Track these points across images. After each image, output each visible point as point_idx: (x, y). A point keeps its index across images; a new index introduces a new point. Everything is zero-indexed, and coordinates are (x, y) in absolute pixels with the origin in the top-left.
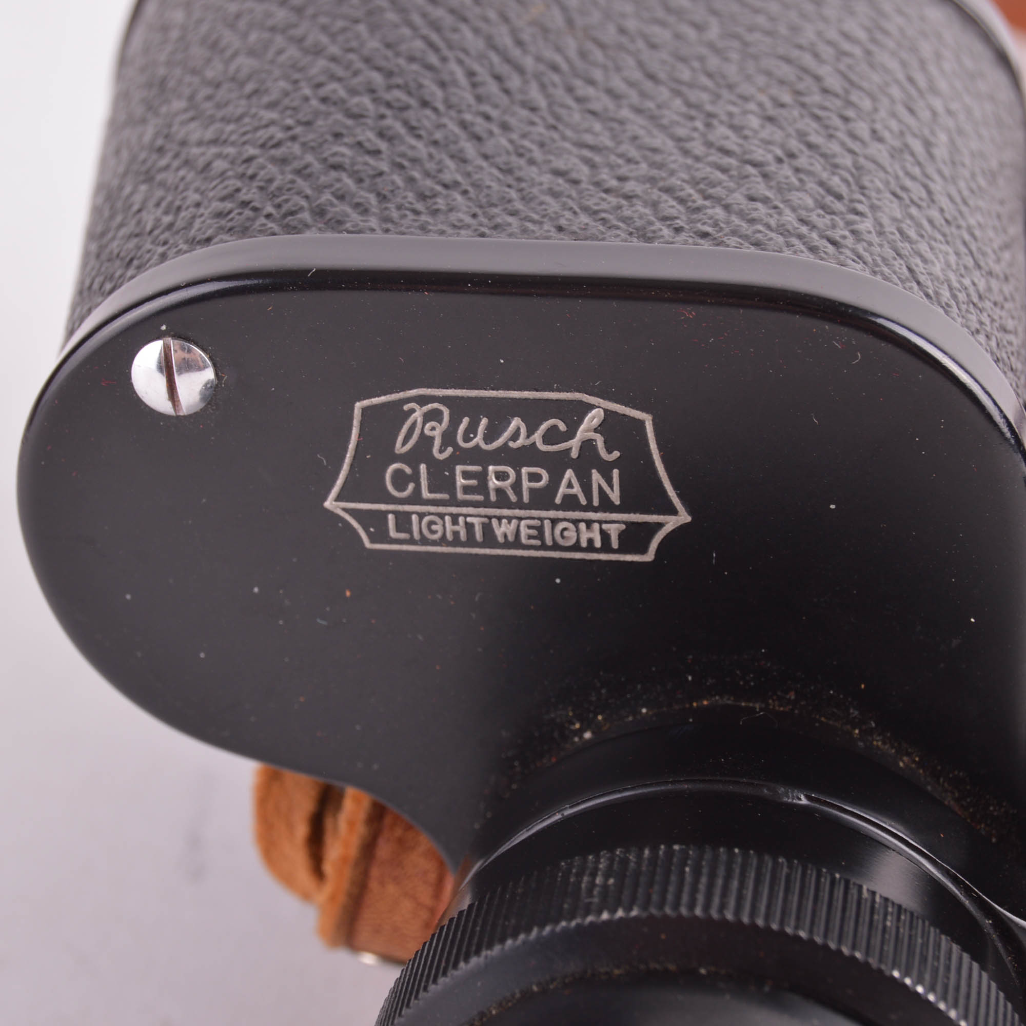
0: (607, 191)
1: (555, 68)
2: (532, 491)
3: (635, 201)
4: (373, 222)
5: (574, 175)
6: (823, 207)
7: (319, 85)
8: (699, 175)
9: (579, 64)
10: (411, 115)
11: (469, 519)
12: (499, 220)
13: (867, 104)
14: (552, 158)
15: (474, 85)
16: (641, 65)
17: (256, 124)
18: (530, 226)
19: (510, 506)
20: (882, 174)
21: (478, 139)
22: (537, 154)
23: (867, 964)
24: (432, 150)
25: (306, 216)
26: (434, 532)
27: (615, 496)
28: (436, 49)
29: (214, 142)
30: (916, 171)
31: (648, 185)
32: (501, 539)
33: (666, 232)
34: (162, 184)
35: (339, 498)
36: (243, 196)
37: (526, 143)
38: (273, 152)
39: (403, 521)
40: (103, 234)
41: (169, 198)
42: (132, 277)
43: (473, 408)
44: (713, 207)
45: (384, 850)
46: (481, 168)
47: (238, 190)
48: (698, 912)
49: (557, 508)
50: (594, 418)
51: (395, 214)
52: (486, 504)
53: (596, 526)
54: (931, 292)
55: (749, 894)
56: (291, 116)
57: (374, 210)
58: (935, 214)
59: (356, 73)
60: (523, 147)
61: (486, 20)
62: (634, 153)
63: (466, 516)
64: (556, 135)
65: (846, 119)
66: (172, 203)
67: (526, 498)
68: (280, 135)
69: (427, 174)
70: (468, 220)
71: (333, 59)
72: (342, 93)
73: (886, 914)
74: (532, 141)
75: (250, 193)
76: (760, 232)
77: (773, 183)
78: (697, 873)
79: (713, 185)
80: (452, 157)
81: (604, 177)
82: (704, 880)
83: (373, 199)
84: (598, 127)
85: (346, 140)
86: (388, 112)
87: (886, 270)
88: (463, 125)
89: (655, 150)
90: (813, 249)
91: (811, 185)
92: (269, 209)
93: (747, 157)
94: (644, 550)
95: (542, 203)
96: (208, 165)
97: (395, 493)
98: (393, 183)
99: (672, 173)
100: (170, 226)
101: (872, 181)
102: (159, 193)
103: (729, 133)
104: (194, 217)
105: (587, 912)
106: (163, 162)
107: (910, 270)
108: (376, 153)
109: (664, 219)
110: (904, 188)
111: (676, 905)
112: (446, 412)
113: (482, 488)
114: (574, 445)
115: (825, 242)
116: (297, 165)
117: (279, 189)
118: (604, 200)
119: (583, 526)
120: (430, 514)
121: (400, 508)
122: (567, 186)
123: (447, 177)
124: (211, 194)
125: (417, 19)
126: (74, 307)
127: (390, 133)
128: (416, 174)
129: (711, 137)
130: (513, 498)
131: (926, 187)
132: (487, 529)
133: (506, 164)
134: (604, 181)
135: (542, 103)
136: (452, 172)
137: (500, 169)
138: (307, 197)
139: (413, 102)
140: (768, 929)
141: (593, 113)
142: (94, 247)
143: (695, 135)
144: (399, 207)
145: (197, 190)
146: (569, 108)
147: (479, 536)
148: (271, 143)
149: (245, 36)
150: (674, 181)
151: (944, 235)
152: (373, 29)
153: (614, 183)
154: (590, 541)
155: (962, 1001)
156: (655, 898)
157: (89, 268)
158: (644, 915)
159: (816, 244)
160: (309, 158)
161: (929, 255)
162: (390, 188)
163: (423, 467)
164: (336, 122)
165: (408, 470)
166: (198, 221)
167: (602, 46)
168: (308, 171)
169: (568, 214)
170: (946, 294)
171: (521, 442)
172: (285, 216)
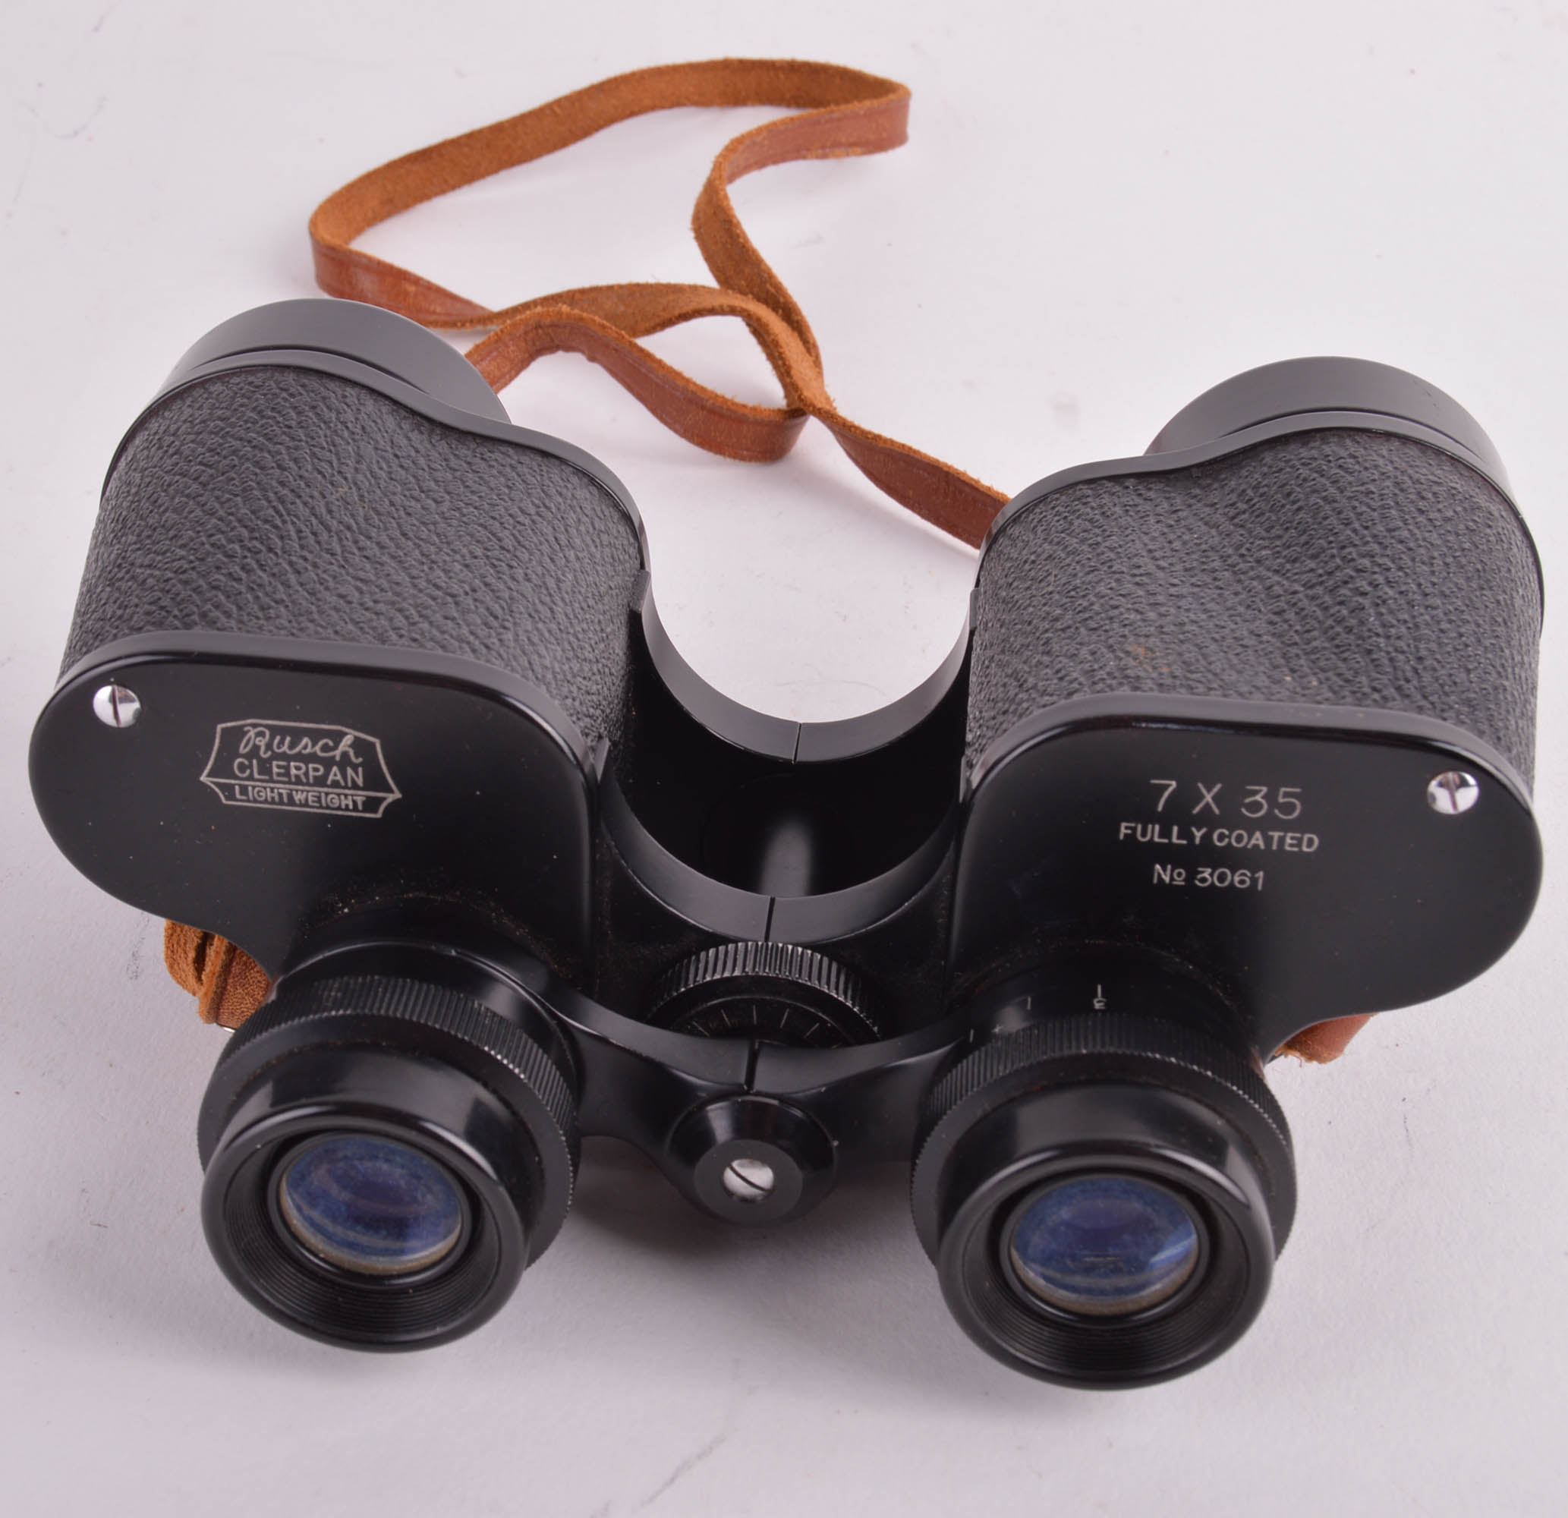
0: (367, 609)
1: (349, 528)
2: (315, 777)
3: (381, 617)
4: (233, 623)
5: (349, 598)
6: (486, 624)
7: (211, 535)
8: (419, 601)
9: (363, 525)
10: (261, 556)
11: (281, 791)
12: (303, 625)
13: (526, 556)
14: (338, 586)
15: (300, 538)
16: (399, 525)
17: (174, 557)
18: (319, 629)
19: (303, 784)
20: (525, 602)
21: (299, 572)
22: (331, 584)
23: (470, 1043)
24: (272, 580)
25: (196, 617)
26: (260, 796)
27: (360, 782)
28: (281, 516)
29: (149, 566)
30: (547, 599)
31: (389, 607)
32: (298, 802)
33: (394, 637)
34: (118, 589)
35: (209, 775)
36: (162, 603)
37: (325, 576)
38: (181, 576)
39: (244, 790)
40: (85, 613)
41: (122, 599)
42: (97, 647)
43: (283, 732)
44: (423, 623)
45: (236, 969)
46: (297, 591)
47: (160, 599)
48: (382, 1012)
49: (328, 786)
50: (348, 740)
51: (245, 618)
52: (290, 783)
53: (350, 798)
54: (540, 676)
55: (411, 1004)
56: (193, 554)
57: (234, 615)
58: (554, 626)
59: (233, 529)
60: (323, 579)
61: (312, 497)
62: (385, 585)
63: (278, 788)
64: (343, 572)
65: (511, 567)
66: (123, 602)
67: (311, 780)
68: (186, 566)
69: (267, 594)
70: (286, 624)
71: (221, 519)
72: (224, 542)
73: (486, 1016)
74: (329, 575)
75: (166, 602)
76: (446, 639)
77: (460, 608)
78: (384, 993)
79: (426, 608)
80: (282, 584)
81: (366, 600)
82: (388, 995)
83: (234, 608)
84: (368, 566)
85: (223, 571)
86: (249, 555)
87: (514, 663)
88: (291, 563)
89: (397, 584)
90: (474, 651)
91: (482, 610)
92: (176, 612)
93: (449, 591)
94: (376, 811)
95: (328, 615)
96: (144, 581)
97: (240, 775)
98: (247, 599)
99: (404, 599)
100: (120, 617)
101: (518, 607)
102: (117, 595)
103: (442, 574)
104: (134, 613)
105: (324, 1011)
106: (120, 575)
107: (530, 663)
108: (239, 580)
109: (395, 629)
110: (536, 611)
111: (371, 1009)
112: (268, 733)
113: (287, 774)
114: (337, 753)
115: (482, 647)
116: (194, 585)
117: (183, 600)
118: (363, 615)
119: (343, 797)
120: (258, 786)
121: (242, 782)
122: (345, 605)
123: (278, 596)
124: (145, 600)
125: (271, 495)
126: (67, 655)
127: (248, 567)
128: (260, 594)
129: (431, 577)
130: (304, 780)
131: (551, 609)
132: (290, 797)
133: (313, 589)
134: (366, 602)
135: (339, 550)
136: (281, 594)
137: (309, 593)
138: (197, 606)
139: (263, 548)
140: (419, 1022)
141: (367, 558)
142: (79, 620)
143: (422, 575)
144: (249, 614)
145: (137, 596)
146: (354, 554)
147: (285, 800)
148: (180, 571)
149: (173, 498)
150: (405, 605)
151: (557, 639)
152: (246, 500)
153: (371, 604)
154: (347, 805)
155: (523, 1063)
156: (361, 1004)
157: (75, 634)
158: (354, 1013)
159: (476, 648)
160: (201, 582)
161: (544, 652)
162: (245, 602)
163: (255, 762)
164: (219, 559)
165: (246, 762)
166: (136, 616)
167: (378, 513)
168: (200, 589)
169: (342, 623)
170: (549, 676)
171: (308, 750)
172: (183, 617)
